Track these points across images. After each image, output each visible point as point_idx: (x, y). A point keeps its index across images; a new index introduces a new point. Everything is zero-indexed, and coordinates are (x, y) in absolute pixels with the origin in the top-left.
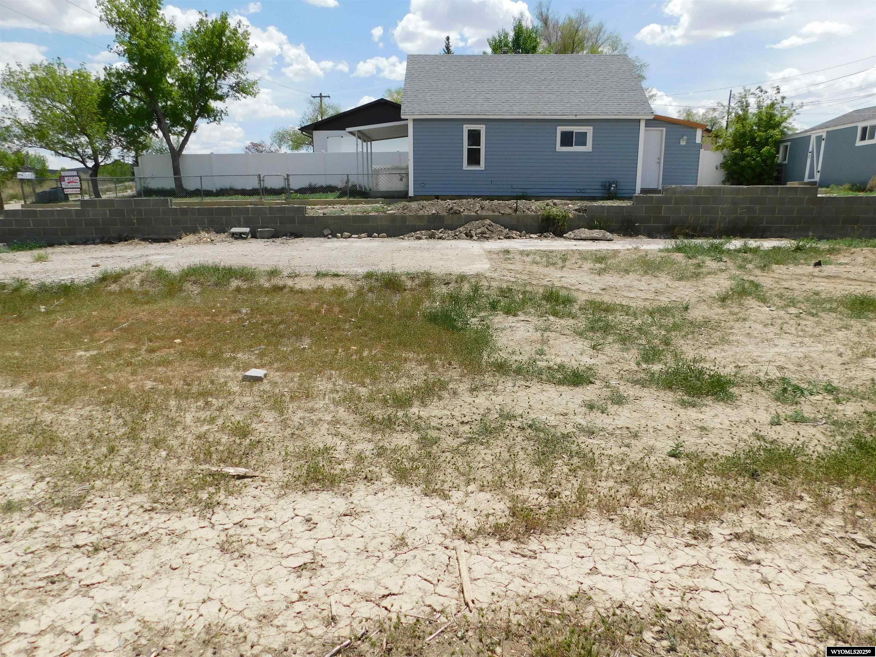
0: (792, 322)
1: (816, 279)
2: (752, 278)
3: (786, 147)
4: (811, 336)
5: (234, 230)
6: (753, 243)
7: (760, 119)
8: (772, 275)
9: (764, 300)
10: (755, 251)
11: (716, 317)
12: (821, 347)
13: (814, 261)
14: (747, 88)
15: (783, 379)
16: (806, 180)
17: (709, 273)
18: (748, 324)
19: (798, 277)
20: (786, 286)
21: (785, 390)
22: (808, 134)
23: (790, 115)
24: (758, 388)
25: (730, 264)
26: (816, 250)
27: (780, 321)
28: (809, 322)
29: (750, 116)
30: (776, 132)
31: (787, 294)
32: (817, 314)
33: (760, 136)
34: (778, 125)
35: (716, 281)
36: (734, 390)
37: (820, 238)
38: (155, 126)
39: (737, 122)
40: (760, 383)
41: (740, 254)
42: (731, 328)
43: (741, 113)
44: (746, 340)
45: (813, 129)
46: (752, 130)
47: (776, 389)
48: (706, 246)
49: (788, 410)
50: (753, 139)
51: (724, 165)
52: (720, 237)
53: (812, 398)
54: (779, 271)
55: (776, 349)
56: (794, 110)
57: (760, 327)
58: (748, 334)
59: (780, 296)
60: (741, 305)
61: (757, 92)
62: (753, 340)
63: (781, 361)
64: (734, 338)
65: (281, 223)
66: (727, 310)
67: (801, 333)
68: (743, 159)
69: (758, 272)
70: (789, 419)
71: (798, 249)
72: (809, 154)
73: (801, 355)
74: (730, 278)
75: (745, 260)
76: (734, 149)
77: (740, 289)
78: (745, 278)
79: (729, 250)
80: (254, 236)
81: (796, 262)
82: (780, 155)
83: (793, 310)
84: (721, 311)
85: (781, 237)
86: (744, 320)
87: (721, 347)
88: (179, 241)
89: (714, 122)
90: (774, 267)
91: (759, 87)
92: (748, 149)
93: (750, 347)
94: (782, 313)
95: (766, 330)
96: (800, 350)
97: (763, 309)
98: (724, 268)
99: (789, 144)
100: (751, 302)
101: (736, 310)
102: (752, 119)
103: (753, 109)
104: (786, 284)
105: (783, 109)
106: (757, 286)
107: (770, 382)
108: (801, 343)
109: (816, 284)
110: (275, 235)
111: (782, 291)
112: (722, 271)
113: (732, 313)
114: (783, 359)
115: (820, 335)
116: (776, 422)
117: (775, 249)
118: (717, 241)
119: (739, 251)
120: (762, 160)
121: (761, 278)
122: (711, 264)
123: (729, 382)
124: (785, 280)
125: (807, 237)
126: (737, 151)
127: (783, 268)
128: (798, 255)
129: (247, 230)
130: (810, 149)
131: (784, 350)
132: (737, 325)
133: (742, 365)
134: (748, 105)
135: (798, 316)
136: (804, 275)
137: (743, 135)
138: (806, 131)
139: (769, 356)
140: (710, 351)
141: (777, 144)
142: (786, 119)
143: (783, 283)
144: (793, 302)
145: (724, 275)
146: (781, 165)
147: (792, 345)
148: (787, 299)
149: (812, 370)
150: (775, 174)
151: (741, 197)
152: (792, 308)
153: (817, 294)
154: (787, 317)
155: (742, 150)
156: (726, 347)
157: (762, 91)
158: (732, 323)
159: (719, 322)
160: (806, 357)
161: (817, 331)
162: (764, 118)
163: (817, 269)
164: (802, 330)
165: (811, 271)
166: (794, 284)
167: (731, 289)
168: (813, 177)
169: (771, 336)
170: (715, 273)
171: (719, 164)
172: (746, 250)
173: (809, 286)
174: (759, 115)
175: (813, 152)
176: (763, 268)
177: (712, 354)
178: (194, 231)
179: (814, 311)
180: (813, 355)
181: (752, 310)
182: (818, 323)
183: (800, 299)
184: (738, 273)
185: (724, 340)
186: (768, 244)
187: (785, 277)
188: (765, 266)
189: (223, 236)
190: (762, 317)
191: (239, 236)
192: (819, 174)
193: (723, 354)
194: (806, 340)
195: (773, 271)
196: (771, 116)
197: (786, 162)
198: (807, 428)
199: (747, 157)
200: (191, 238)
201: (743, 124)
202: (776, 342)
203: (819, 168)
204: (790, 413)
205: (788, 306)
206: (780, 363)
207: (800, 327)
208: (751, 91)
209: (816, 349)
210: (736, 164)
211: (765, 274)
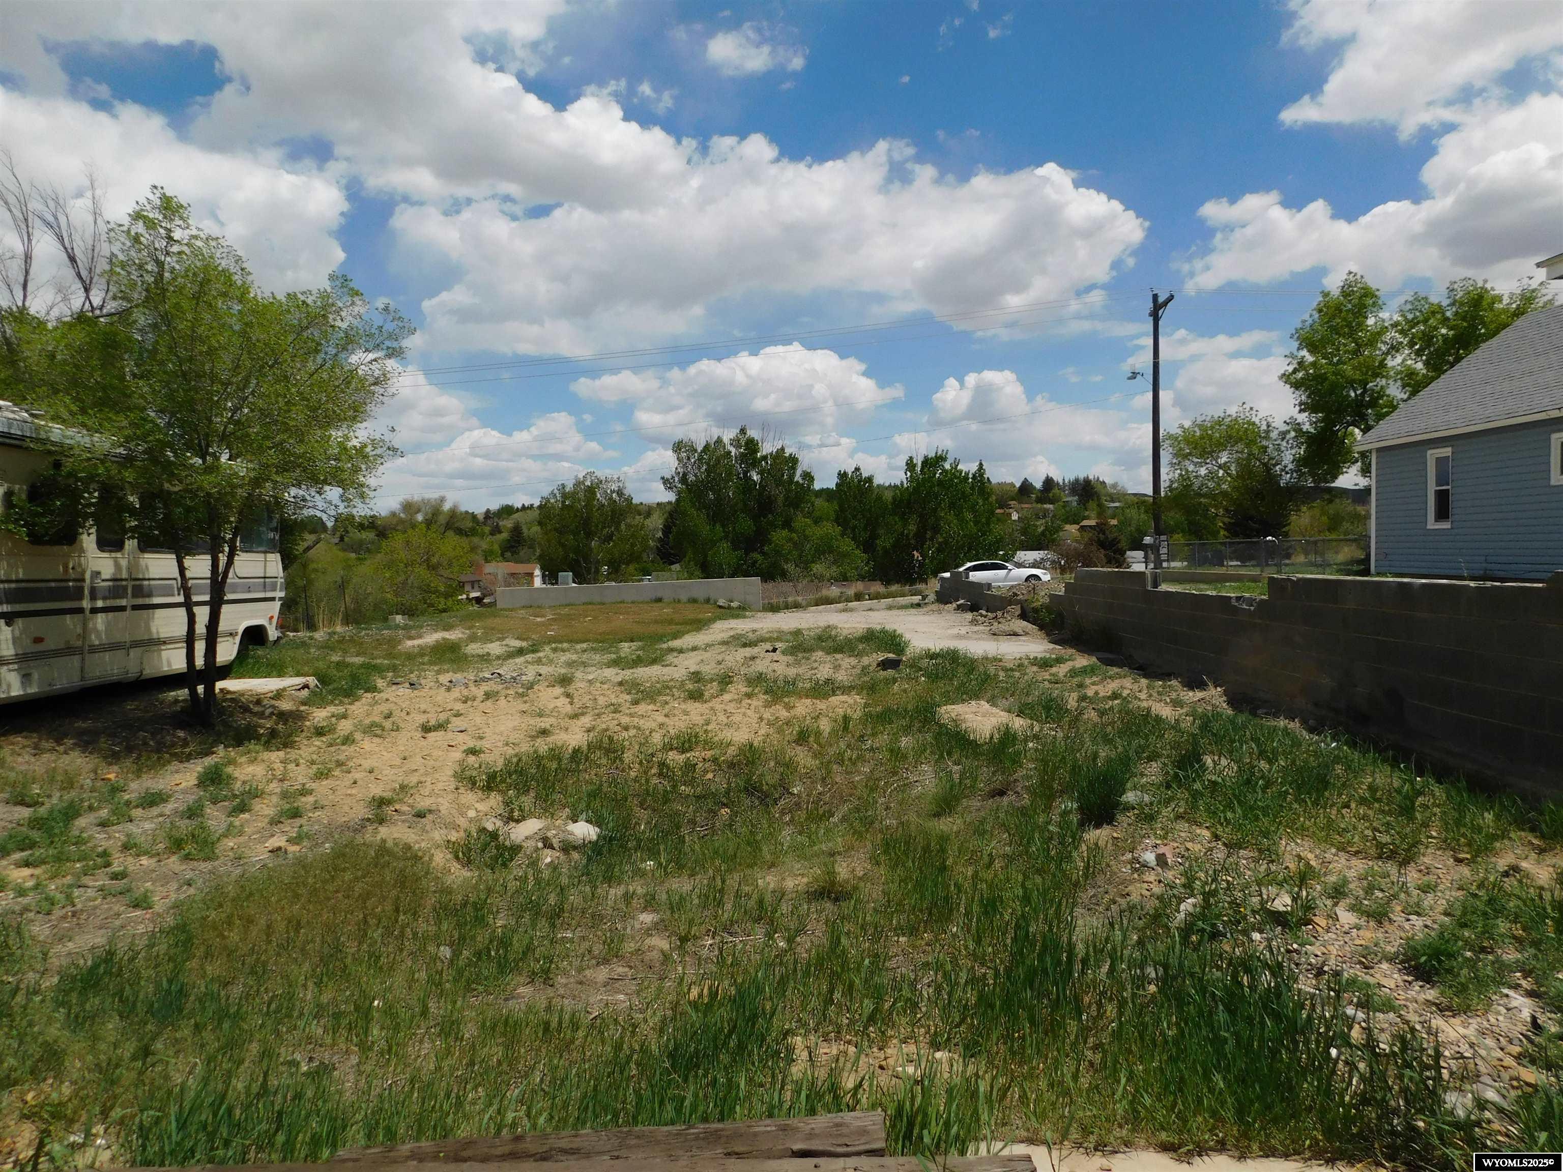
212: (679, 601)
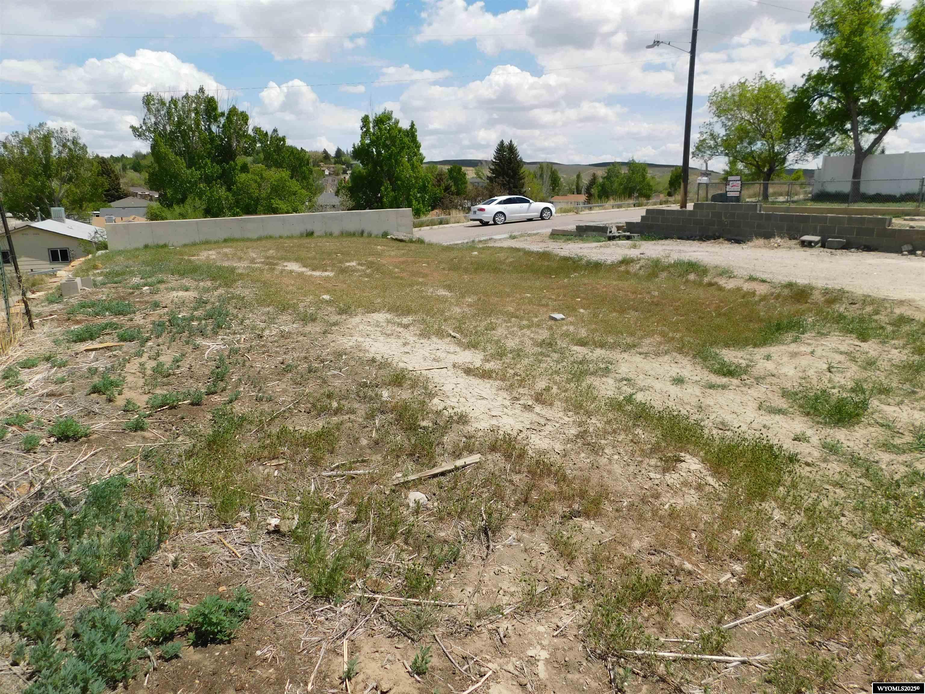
5: (806, 238)
38: (848, 126)
65: (857, 235)
80: (823, 246)
88: (750, 244)
110: (846, 247)
129: (817, 238)
178: (768, 236)
189: (794, 242)
191: (809, 245)
200: (761, 241)
212: (331, 234)
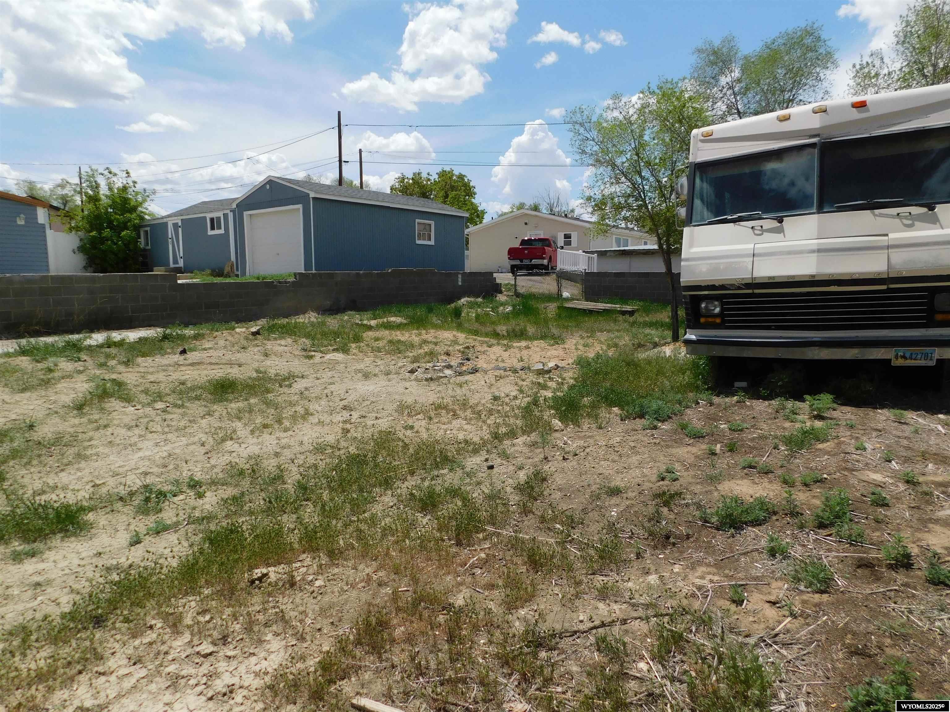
0: (158, 419)
1: (183, 368)
2: (114, 376)
3: (146, 232)
4: (176, 430)
6: (116, 336)
7: (114, 202)
8: (137, 370)
9: (128, 399)
10: (120, 344)
11: (71, 430)
12: (184, 440)
13: (181, 349)
14: (94, 167)
15: (146, 486)
16: (172, 265)
17: (63, 378)
18: (110, 430)
19: (164, 369)
20: (152, 380)
21: (147, 500)
22: (165, 220)
23: (144, 201)
24: (118, 505)
25: (90, 363)
26: (182, 338)
27: (146, 420)
28: (175, 415)
29: (103, 197)
30: (133, 216)
31: (154, 388)
32: (183, 405)
33: (117, 220)
34: (134, 209)
35: (72, 385)
36: (90, 517)
37: (186, 325)
39: (89, 202)
40: (121, 499)
41: (103, 350)
42: (91, 439)
43: (90, 192)
44: (107, 450)
45: (169, 216)
46: (107, 213)
47: (138, 500)
48: (61, 344)
49: (150, 521)
50: (110, 222)
51: (82, 249)
52: (79, 332)
53: (176, 499)
54: (144, 364)
55: (141, 454)
56: (148, 196)
57: (123, 431)
58: (110, 442)
59: (146, 392)
60: (102, 409)
61: (106, 173)
62: (115, 449)
63: (144, 467)
64: (94, 451)
66: (85, 420)
67: (166, 430)
68: (103, 243)
69: (121, 368)
70: (151, 532)
71: (165, 337)
72: (170, 240)
73: (165, 454)
74: (89, 381)
75: (108, 356)
76: (91, 231)
77: (100, 391)
78: (107, 378)
79: (90, 346)
81: (162, 351)
82: (142, 240)
83: (160, 405)
84: (77, 421)
85: (150, 326)
86: (105, 426)
87: (76, 466)
89: (65, 200)
90: (140, 360)
91: (107, 168)
92: (107, 233)
93: (111, 458)
94: (148, 410)
95: (130, 433)
96: (165, 448)
97: (127, 410)
98: (81, 369)
99: (148, 229)
100: (114, 404)
101: (96, 417)
102: (105, 201)
103: (104, 190)
104: (152, 378)
105: (137, 193)
106: (120, 384)
107: (132, 494)
108: (165, 440)
109: (182, 373)
111: (148, 385)
112: (80, 372)
113: (90, 422)
114: (147, 463)
115: (185, 427)
116: (136, 541)
117: (141, 340)
118: (76, 337)
119: (101, 346)
120: (125, 245)
121: (125, 375)
122: (65, 365)
123: (82, 509)
124: (152, 373)
125: (173, 324)
126: (94, 233)
127: (149, 359)
128: (166, 344)
130: (170, 236)
131: (148, 453)
132: (97, 435)
133: (101, 482)
134: (98, 186)
135: (165, 411)
136: (170, 366)
137: (98, 217)
138: (163, 218)
139: (132, 464)
140: (62, 474)
141: (137, 228)
142: (141, 204)
143: (149, 376)
144: (160, 397)
145: (83, 377)
146: (145, 250)
147: (157, 444)
148: (154, 393)
149: (176, 468)
150: (141, 259)
151: (98, 285)
152: (159, 403)
153: (183, 383)
154: (153, 413)
155: (100, 233)
156: (83, 464)
157: (110, 173)
158: (91, 434)
159: (74, 436)
160: (170, 455)
161: (182, 423)
162: (118, 201)
163: (182, 357)
164: (168, 426)
165: (176, 360)
166: (161, 376)
167: (90, 393)
168: (178, 263)
169: (135, 439)
170: (70, 377)
171: (76, 248)
172: (109, 344)
173: (176, 376)
174: (111, 197)
175: (172, 238)
176: (127, 363)
177: (64, 478)
179: (180, 402)
180: (177, 451)
181: (115, 413)
182: (183, 415)
183: (167, 391)
184: (98, 372)
185: (80, 456)
186: (132, 335)
187: (151, 370)
188: (128, 361)
190: (127, 420)
192: (182, 260)
193: (79, 474)
194: (170, 436)
195: (138, 365)
196: (126, 201)
197: (149, 247)
198: (170, 536)
199: (107, 240)
201: (95, 205)
202: (140, 445)
203: (182, 255)
204: (153, 525)
205: (155, 401)
206: (143, 469)
207: (166, 423)
208: (100, 171)
209: (181, 443)
210: (95, 248)
211: (131, 370)
